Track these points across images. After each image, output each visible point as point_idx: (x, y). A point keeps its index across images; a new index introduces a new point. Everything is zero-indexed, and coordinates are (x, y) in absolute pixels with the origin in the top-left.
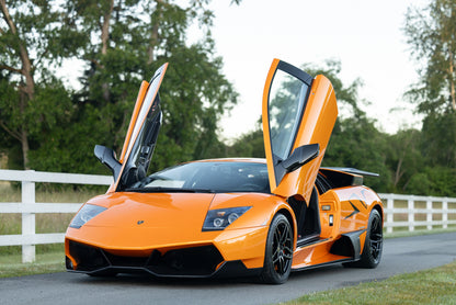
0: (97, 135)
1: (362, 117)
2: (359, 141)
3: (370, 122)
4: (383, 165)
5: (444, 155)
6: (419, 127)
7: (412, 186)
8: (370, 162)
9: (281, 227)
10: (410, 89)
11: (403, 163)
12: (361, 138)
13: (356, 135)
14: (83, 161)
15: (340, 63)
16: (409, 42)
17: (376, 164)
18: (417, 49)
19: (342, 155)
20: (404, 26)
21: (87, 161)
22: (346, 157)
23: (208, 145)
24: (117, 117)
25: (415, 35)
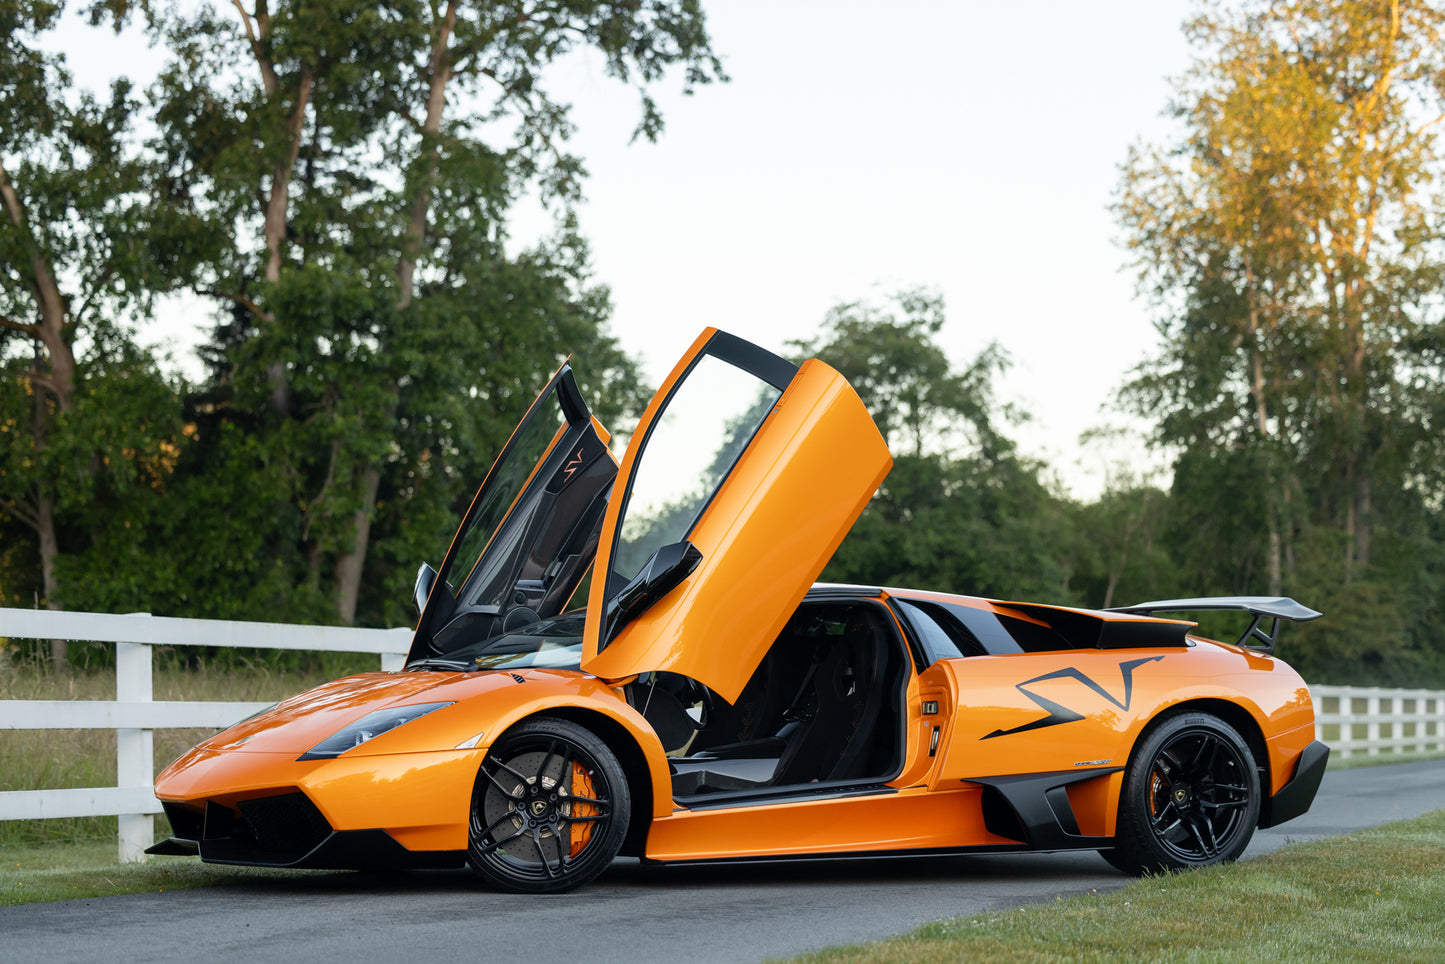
1: (1003, 457)
3: (1025, 469)
4: (1065, 590)
5: (1236, 561)
6: (1165, 483)
10: (1137, 376)
11: (1121, 586)
12: (1002, 514)
14: (214, 583)
15: (938, 302)
16: (1134, 244)
18: (1158, 263)
19: (948, 562)
20: (1119, 199)
21: (226, 584)
24: (312, 460)
25: (1151, 225)
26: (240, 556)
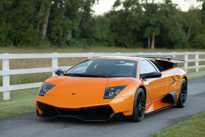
0: (26, 15)
1: (169, 3)
2: (167, 16)
3: (174, 6)
4: (181, 29)
6: (201, 8)
7: (196, 41)
8: (173, 28)
9: (140, 94)
11: (192, 28)
12: (169, 15)
13: (166, 13)
14: (19, 29)
17: (177, 29)
19: (158, 24)
21: (21, 29)
22: (161, 25)
23: (86, 20)
24: (37, 5)
26: (24, 24)
